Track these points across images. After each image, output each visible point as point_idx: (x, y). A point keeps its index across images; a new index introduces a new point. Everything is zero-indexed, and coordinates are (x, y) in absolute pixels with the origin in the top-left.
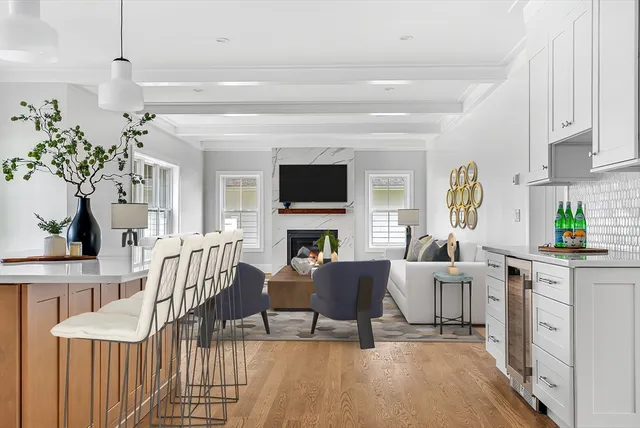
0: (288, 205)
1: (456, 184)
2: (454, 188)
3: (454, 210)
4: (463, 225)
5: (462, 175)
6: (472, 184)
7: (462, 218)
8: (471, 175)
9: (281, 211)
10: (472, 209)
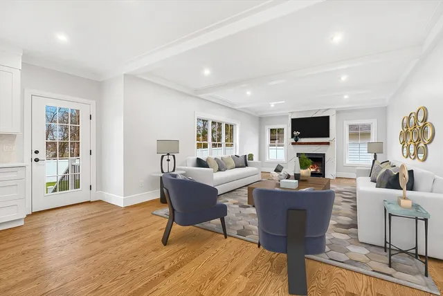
0: (296, 141)
1: (407, 127)
2: (405, 130)
3: (406, 145)
4: (413, 157)
5: (412, 119)
6: (421, 125)
7: (412, 152)
8: (421, 118)
9: (293, 144)
10: (422, 145)
